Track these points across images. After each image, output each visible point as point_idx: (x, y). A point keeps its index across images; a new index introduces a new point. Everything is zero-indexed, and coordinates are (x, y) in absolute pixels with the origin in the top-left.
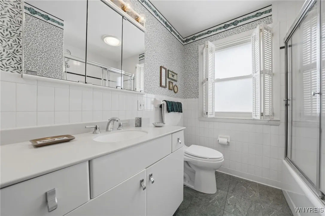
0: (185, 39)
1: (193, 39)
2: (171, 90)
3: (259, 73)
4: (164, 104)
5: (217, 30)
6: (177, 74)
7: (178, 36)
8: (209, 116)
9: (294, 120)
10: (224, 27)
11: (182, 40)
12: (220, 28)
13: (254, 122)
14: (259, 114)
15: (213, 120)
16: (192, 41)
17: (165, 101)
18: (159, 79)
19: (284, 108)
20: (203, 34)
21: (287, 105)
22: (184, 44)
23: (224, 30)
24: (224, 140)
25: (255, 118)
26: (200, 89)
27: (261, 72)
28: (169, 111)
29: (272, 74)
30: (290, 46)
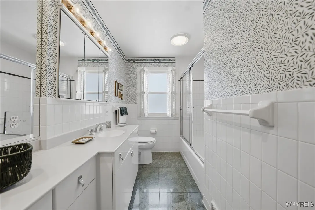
0: (127, 59)
1: (134, 60)
2: (120, 98)
3: (170, 92)
4: (119, 110)
5: (149, 60)
6: (123, 86)
7: (123, 56)
8: (146, 116)
9: (183, 117)
10: (154, 60)
11: (125, 59)
12: (151, 60)
13: (168, 118)
14: (171, 115)
15: (147, 119)
16: (132, 62)
17: (119, 107)
18: (114, 91)
19: (180, 111)
20: (140, 60)
21: (181, 109)
22: (126, 62)
23: (153, 62)
24: (153, 131)
25: (169, 116)
26: (138, 97)
27: (172, 93)
28: (122, 115)
29: (176, 94)
30: (182, 81)
